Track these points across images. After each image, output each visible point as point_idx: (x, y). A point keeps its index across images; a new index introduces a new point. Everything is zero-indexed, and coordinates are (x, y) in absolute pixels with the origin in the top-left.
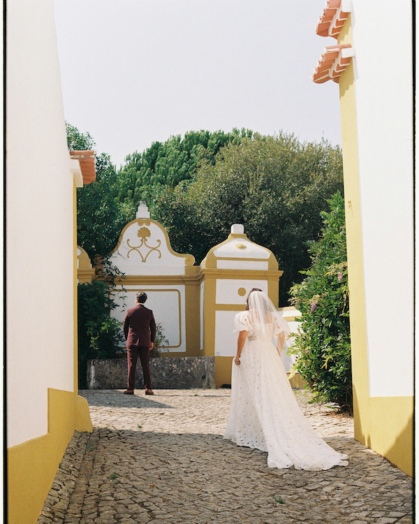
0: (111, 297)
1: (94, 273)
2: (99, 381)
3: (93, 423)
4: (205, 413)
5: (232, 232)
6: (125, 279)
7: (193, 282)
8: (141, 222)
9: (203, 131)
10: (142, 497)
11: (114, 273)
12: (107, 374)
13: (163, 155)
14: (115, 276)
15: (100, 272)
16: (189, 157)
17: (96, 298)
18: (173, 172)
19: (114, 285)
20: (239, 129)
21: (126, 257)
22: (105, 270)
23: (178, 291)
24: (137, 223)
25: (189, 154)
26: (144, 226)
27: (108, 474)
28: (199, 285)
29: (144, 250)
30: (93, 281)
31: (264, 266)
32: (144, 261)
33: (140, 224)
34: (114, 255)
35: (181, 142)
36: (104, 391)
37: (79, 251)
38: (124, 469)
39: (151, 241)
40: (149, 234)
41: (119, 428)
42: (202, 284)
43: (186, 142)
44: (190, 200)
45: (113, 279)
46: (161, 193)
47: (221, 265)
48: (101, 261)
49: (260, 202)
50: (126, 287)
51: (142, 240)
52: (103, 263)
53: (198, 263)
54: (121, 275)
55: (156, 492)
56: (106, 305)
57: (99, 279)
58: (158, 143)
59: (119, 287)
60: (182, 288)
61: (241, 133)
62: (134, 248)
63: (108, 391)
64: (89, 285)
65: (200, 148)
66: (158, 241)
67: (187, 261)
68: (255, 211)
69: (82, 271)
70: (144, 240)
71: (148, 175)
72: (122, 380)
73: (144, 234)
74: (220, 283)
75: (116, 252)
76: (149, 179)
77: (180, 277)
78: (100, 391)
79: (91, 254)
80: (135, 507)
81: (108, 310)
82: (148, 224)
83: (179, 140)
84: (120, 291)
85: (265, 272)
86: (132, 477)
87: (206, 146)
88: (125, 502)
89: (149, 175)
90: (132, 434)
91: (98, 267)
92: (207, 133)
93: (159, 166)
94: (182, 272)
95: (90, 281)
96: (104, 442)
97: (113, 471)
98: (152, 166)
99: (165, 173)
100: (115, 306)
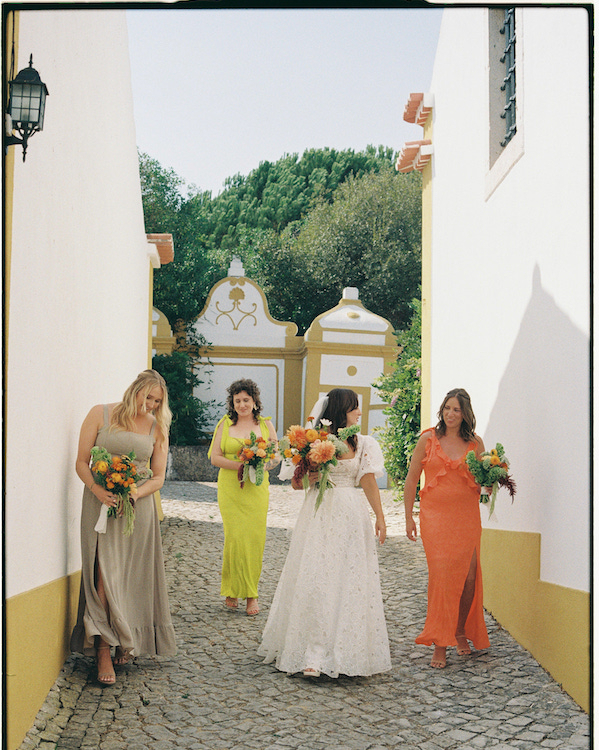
0: (195, 372)
1: (174, 342)
2: (177, 470)
3: (164, 512)
4: (284, 508)
5: (344, 297)
6: (211, 350)
7: (295, 356)
8: (233, 281)
9: (327, 149)
10: (201, 571)
11: (199, 342)
12: (187, 463)
13: (274, 180)
14: (200, 347)
15: (182, 341)
16: (307, 185)
17: (176, 373)
18: (285, 205)
19: (198, 356)
20: (376, 146)
21: (214, 323)
22: (188, 338)
23: (276, 366)
24: (228, 283)
25: (307, 180)
26: (237, 285)
27: (174, 554)
28: (302, 360)
29: (236, 315)
30: (174, 351)
31: (380, 341)
32: (236, 329)
33: (233, 283)
34: (199, 320)
35: (297, 162)
36: (181, 483)
37: (158, 315)
38: (189, 551)
39: (245, 305)
40: (243, 297)
41: (191, 518)
42: (305, 360)
43: (305, 164)
44: (298, 249)
45: (197, 349)
46: (263, 239)
47: (328, 337)
48: (183, 328)
49: (385, 256)
50: (212, 360)
51: (234, 304)
52: (186, 330)
53: (301, 333)
54: (207, 345)
55: (214, 568)
56: (188, 381)
57: (181, 349)
58: (267, 163)
59: (204, 359)
60: (280, 363)
61: (378, 153)
62: (224, 313)
63: (186, 483)
64: (168, 357)
65: (323, 172)
66: (254, 304)
67: (288, 331)
68: (379, 268)
69: (159, 340)
70: (236, 304)
71: (253, 207)
72: (204, 471)
73: (237, 295)
74: (325, 358)
75: (202, 317)
76: (255, 211)
77: (280, 350)
78: (177, 482)
79: (173, 319)
80: (193, 577)
81: (190, 388)
82: (243, 284)
83: (296, 160)
84: (206, 364)
85: (381, 348)
86: (195, 556)
87: (329, 170)
88: (186, 573)
89: (255, 205)
90: (202, 524)
91: (181, 335)
92: (333, 151)
93: (268, 194)
94: (281, 344)
95: (169, 352)
96: (173, 529)
97: (178, 552)
98: (259, 193)
99: (275, 205)
100: (198, 382)
